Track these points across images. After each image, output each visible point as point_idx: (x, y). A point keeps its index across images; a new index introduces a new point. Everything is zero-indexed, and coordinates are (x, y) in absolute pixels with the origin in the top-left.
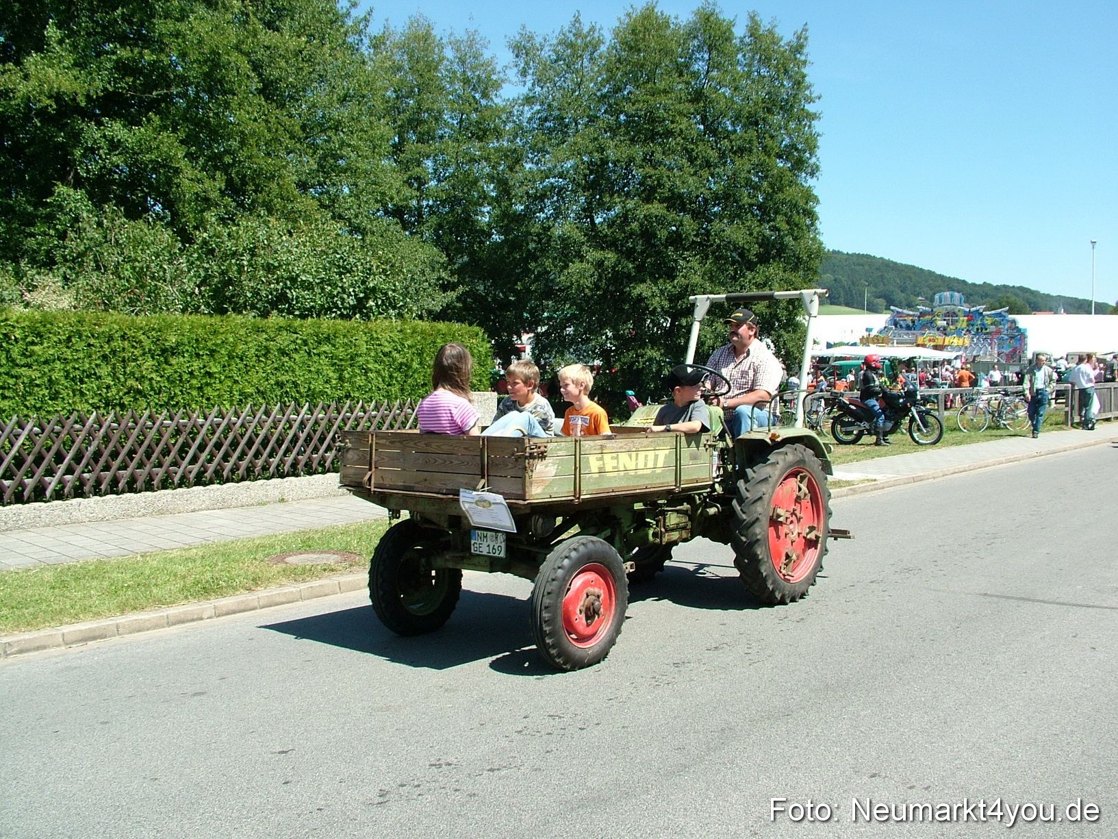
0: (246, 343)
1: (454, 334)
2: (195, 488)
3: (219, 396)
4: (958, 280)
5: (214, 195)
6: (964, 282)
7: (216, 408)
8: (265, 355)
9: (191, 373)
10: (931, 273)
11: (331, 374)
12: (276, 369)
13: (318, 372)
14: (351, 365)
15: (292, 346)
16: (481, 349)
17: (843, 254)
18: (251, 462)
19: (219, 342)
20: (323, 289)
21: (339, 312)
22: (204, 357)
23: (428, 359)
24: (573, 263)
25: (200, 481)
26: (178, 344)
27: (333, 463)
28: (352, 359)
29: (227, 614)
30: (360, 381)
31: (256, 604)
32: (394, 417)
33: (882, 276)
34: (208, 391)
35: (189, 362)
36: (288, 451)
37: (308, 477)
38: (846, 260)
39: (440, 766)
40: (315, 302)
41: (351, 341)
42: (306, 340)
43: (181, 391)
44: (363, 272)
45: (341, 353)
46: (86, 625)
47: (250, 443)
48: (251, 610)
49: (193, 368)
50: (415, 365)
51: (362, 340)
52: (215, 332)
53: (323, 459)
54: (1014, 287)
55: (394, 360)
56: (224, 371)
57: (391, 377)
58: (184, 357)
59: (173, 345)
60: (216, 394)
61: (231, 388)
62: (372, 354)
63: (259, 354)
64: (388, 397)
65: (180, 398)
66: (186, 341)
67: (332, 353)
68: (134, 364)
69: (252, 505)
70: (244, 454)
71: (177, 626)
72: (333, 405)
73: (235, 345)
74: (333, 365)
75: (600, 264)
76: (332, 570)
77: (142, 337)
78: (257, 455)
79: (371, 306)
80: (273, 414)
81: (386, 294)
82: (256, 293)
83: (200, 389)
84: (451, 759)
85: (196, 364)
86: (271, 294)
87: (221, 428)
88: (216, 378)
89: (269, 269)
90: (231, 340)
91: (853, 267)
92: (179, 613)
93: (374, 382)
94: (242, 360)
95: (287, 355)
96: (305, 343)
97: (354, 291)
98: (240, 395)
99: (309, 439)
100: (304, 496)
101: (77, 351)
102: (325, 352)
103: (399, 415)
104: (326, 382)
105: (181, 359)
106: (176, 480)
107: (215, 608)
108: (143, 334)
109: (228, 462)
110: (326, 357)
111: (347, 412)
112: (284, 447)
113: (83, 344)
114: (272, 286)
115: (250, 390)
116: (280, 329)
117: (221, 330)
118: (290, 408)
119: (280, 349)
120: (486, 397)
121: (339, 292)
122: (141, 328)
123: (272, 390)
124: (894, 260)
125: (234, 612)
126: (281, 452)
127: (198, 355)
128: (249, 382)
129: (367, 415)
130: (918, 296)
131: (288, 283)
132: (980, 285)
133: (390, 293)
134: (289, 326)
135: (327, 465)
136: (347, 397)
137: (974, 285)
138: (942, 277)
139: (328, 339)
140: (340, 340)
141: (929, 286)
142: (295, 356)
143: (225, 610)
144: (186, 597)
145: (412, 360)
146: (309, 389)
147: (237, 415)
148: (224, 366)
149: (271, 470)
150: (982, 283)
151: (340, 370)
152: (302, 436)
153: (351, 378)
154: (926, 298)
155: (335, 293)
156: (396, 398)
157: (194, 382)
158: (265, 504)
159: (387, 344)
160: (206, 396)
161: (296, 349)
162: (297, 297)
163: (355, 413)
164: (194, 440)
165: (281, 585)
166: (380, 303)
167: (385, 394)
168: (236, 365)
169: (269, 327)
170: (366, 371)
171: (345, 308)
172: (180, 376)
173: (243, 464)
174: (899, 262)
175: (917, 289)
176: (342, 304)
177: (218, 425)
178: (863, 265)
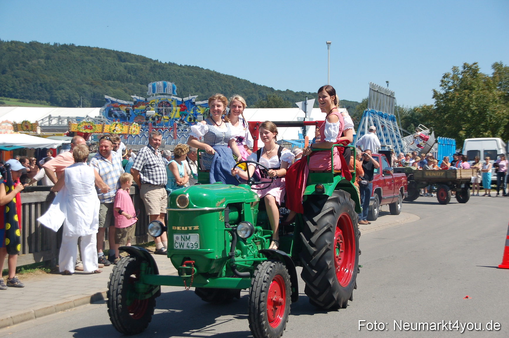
4: (267, 87)
6: (272, 89)
10: (246, 82)
33: (208, 84)
38: (179, 71)
54: (309, 93)
91: (184, 76)
132: (284, 91)
137: (279, 92)
138: (254, 85)
150: (285, 90)
178: (192, 75)
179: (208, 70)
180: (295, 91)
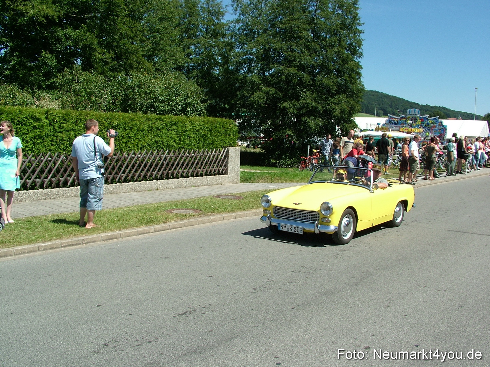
0: (144, 125)
1: (224, 123)
2: (124, 183)
3: (133, 146)
4: (415, 103)
5: (110, 60)
6: (418, 104)
7: (133, 151)
8: (151, 130)
9: (123, 137)
10: (403, 100)
11: (176, 138)
12: (155, 136)
13: (171, 137)
14: (184, 135)
15: (162, 127)
16: (234, 129)
18: (145, 173)
19: (134, 124)
20: (169, 103)
21: (175, 113)
22: (128, 130)
23: (213, 133)
24: (256, 92)
25: (126, 181)
26: (118, 125)
27: (177, 174)
28: (184, 132)
29: (159, 231)
30: (187, 141)
31: (169, 228)
32: (200, 157)
33: (382, 101)
34: (129, 144)
35: (122, 132)
36: (160, 169)
37: (167, 180)
39: (270, 282)
40: (165, 108)
41: (184, 125)
42: (167, 124)
43: (119, 144)
44: (184, 96)
45: (180, 129)
46: (109, 234)
47: (145, 166)
48: (167, 230)
49: (124, 135)
50: (209, 135)
51: (188, 124)
52: (132, 120)
53: (173, 173)
55: (201, 133)
56: (135, 136)
57: (199, 140)
58: (120, 130)
59: (116, 125)
60: (132, 145)
61: (138, 143)
62: (192, 131)
63: (149, 129)
64: (198, 148)
65: (118, 146)
66: (121, 123)
67: (176, 130)
68: (101, 132)
69: (146, 191)
70: (143, 170)
71: (141, 235)
72: (177, 151)
73: (139, 126)
74: (177, 134)
75: (267, 93)
76: (193, 216)
77: (104, 122)
78: (148, 170)
79: (188, 111)
80: (154, 154)
81: (194, 105)
82: (142, 104)
83: (126, 143)
84: (273, 280)
85: (125, 133)
86: (149, 105)
87: (135, 159)
88: (132, 139)
89: (146, 93)
90: (138, 123)
91: (369, 96)
92: (142, 230)
93: (193, 142)
94: (142, 132)
95: (160, 130)
96: (166, 125)
97: (181, 104)
98: (141, 146)
99: (168, 164)
100: (166, 188)
101: (79, 126)
102: (174, 129)
103: (202, 156)
104: (174, 141)
105: (119, 131)
106: (117, 179)
107: (154, 229)
108: (105, 120)
109: (137, 173)
110: (174, 131)
111: (183, 154)
112: (158, 168)
113: (82, 124)
114: (149, 101)
115: (145, 144)
116: (157, 119)
117: (134, 119)
118: (161, 152)
119: (157, 127)
120: (236, 149)
121: (175, 104)
122: (104, 118)
123: (154, 144)
124: (388, 94)
125: (161, 231)
126: (157, 170)
127: (125, 129)
128: (145, 141)
129: (190, 155)
130: (397, 110)
131: (155, 100)
133: (196, 105)
134: (160, 118)
135: (174, 175)
136: (182, 148)
137: (422, 105)
138: (408, 102)
139: (175, 124)
140: (180, 125)
141: (402, 106)
142: (163, 131)
143: (158, 229)
144: (142, 225)
145: (208, 133)
146: (168, 144)
147: (141, 154)
148: (135, 134)
149: (153, 177)
150: (425, 105)
151: (179, 137)
152: (165, 163)
153: (184, 140)
154: (401, 111)
155: (174, 104)
156: (201, 149)
157: (124, 140)
158: (150, 191)
159: (198, 126)
160: (128, 146)
161: (163, 128)
162: (158, 106)
163: (185, 154)
164: (124, 164)
165: (176, 221)
166: (192, 109)
167: (197, 147)
168: (140, 134)
169: (152, 118)
170: (190, 138)
171: (177, 111)
172: (118, 138)
173: (143, 174)
175: (397, 107)
176: (176, 109)
177: (134, 158)
178: (374, 96)
179: (382, 93)
180: (431, 106)
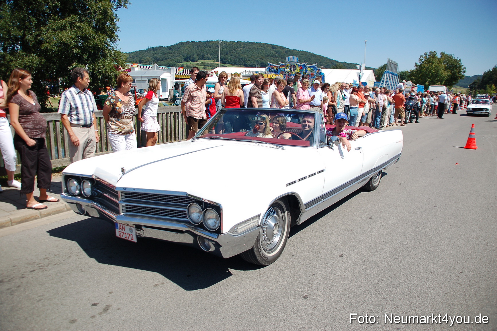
4: (335, 61)
6: (337, 62)
10: (326, 58)
17: (296, 50)
33: (310, 58)
54: (354, 64)
91: (300, 55)
124: (314, 53)
130: (321, 66)
132: (343, 63)
137: (341, 62)
141: (325, 62)
154: (324, 67)
174: (316, 54)
175: (321, 63)
178: (303, 55)
179: (310, 52)
180: (348, 63)
